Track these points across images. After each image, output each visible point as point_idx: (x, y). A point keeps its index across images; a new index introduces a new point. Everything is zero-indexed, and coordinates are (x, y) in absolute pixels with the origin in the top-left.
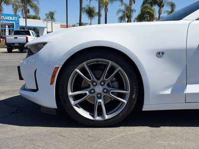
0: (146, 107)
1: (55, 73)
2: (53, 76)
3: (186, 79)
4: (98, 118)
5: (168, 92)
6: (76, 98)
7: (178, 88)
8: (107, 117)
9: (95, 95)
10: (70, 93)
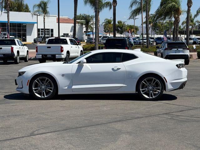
0: (59, 93)
1: (28, 81)
2: (28, 83)
3: (72, 83)
4: (43, 97)
5: (66, 88)
6: (35, 90)
7: (70, 87)
8: (46, 97)
9: (42, 89)
10: (33, 89)
